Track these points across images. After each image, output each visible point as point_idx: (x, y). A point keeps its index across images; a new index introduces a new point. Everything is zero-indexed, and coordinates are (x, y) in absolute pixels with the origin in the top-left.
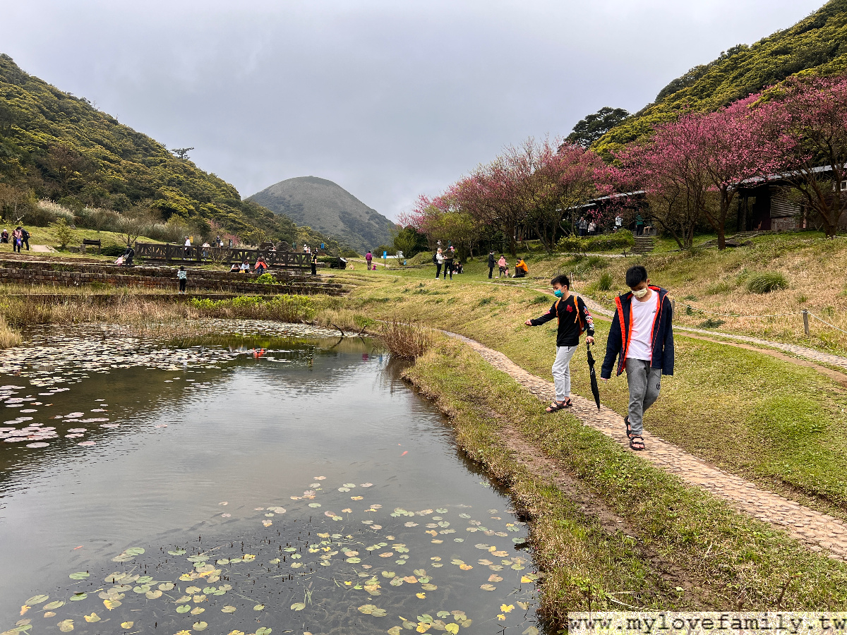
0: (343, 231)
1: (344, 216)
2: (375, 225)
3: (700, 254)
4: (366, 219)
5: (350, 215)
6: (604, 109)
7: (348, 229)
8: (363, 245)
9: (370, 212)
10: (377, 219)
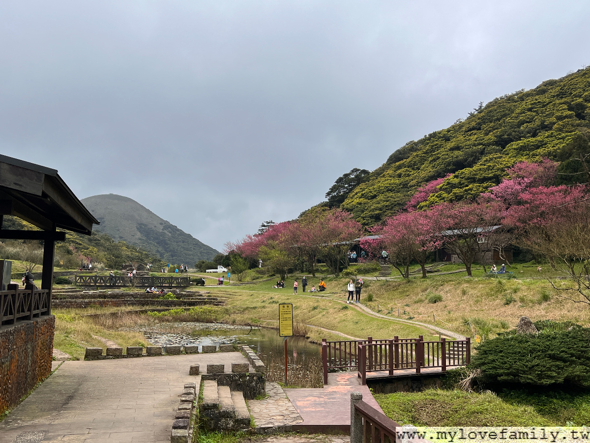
0: (140, 239)
1: (141, 227)
2: (168, 233)
3: (412, 282)
4: (160, 228)
5: (146, 225)
6: (354, 169)
7: (144, 238)
8: (158, 251)
9: (163, 223)
10: (169, 229)
